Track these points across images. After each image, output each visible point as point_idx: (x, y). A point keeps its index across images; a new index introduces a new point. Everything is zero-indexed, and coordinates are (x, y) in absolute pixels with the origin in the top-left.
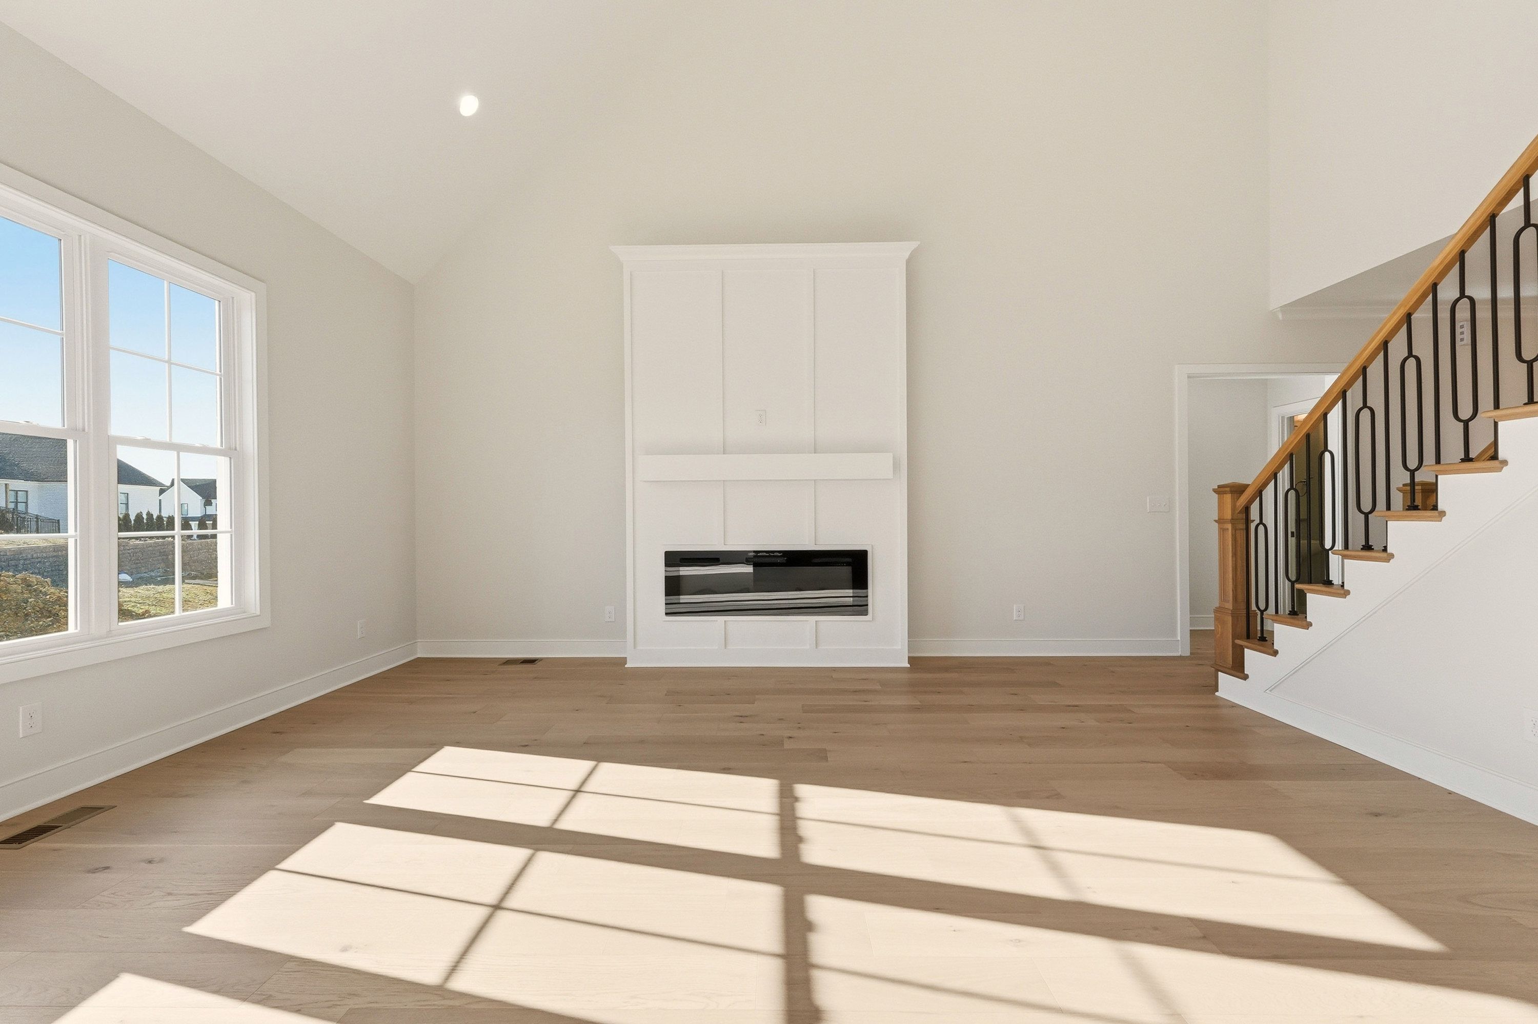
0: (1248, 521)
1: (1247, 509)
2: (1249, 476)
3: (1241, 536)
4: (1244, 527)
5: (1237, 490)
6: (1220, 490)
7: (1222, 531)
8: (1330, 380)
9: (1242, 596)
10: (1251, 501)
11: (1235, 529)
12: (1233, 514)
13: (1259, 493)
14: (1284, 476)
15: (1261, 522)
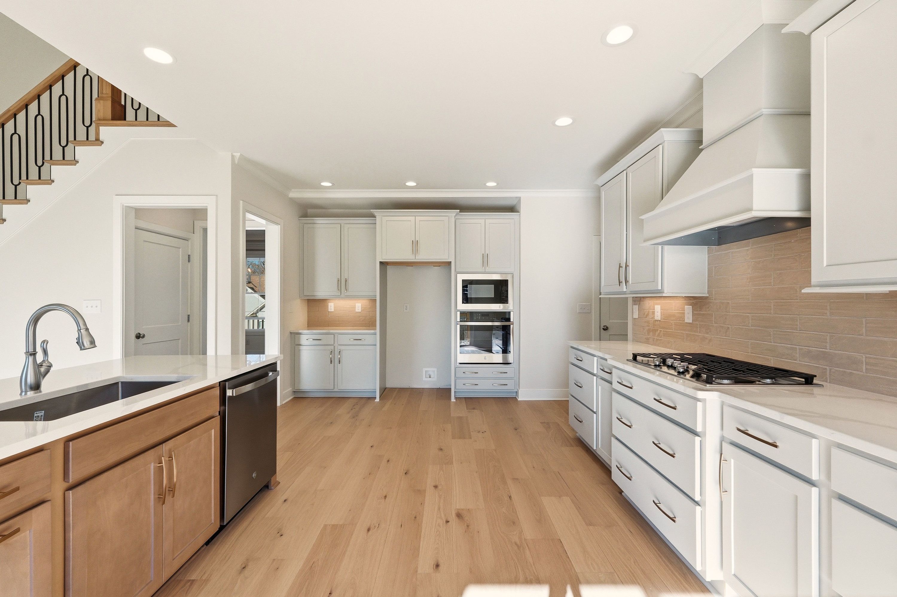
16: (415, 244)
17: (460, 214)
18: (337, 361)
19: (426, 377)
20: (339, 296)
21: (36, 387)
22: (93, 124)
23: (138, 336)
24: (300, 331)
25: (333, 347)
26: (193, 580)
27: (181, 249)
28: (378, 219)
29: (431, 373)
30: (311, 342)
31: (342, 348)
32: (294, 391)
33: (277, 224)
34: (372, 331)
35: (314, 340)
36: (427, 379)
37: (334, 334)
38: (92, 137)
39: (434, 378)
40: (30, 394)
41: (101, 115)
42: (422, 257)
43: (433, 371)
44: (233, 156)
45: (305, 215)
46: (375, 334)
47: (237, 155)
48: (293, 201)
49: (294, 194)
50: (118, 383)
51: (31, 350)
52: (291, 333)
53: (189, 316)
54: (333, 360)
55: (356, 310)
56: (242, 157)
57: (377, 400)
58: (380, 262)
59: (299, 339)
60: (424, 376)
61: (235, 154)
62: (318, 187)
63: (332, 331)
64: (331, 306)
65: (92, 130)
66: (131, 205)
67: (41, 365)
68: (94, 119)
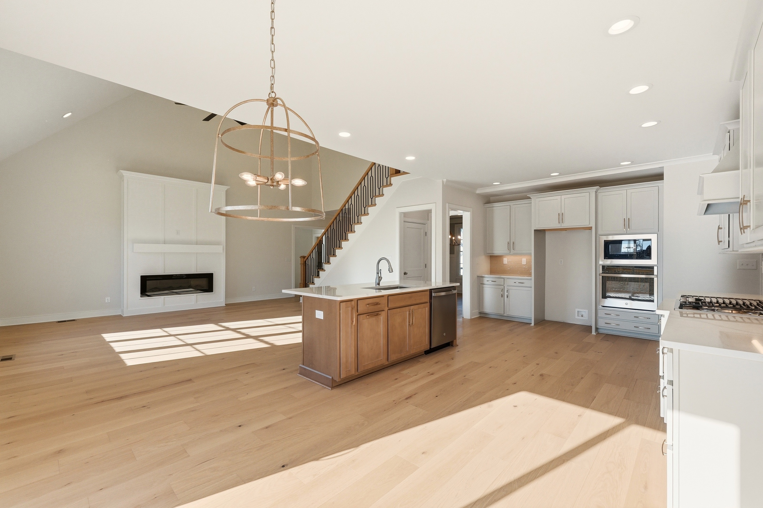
0: (306, 264)
1: (306, 262)
2: (306, 254)
3: (305, 267)
4: (305, 265)
5: (304, 257)
6: (301, 257)
7: (301, 266)
8: (323, 230)
9: (304, 280)
10: (306, 260)
11: (303, 266)
12: (303, 262)
13: (308, 258)
14: (316, 248)
15: (308, 264)
16: (561, 217)
17: (601, 189)
18: (506, 296)
19: (578, 316)
20: (509, 254)
21: (379, 284)
22: (389, 177)
23: (405, 274)
24: (483, 276)
25: (503, 287)
26: (420, 361)
27: (422, 229)
28: (533, 201)
29: (583, 313)
30: (490, 283)
31: (509, 288)
32: (480, 313)
33: (469, 211)
34: (530, 278)
35: (492, 281)
36: (579, 318)
37: (504, 278)
38: (388, 183)
39: (586, 317)
40: (378, 286)
41: (392, 173)
42: (566, 225)
43: (585, 312)
44: (443, 181)
45: (489, 202)
46: (531, 279)
47: (445, 180)
48: (479, 195)
49: (479, 191)
50: (398, 287)
51: (378, 272)
52: (478, 276)
53: (426, 264)
54: (503, 295)
55: (522, 262)
56: (447, 181)
57: (533, 325)
58: (534, 230)
59: (483, 281)
60: (577, 315)
61: (444, 180)
62: (491, 185)
63: (502, 276)
64: (506, 260)
65: (388, 179)
66: (402, 212)
67: (380, 277)
68: (389, 175)
